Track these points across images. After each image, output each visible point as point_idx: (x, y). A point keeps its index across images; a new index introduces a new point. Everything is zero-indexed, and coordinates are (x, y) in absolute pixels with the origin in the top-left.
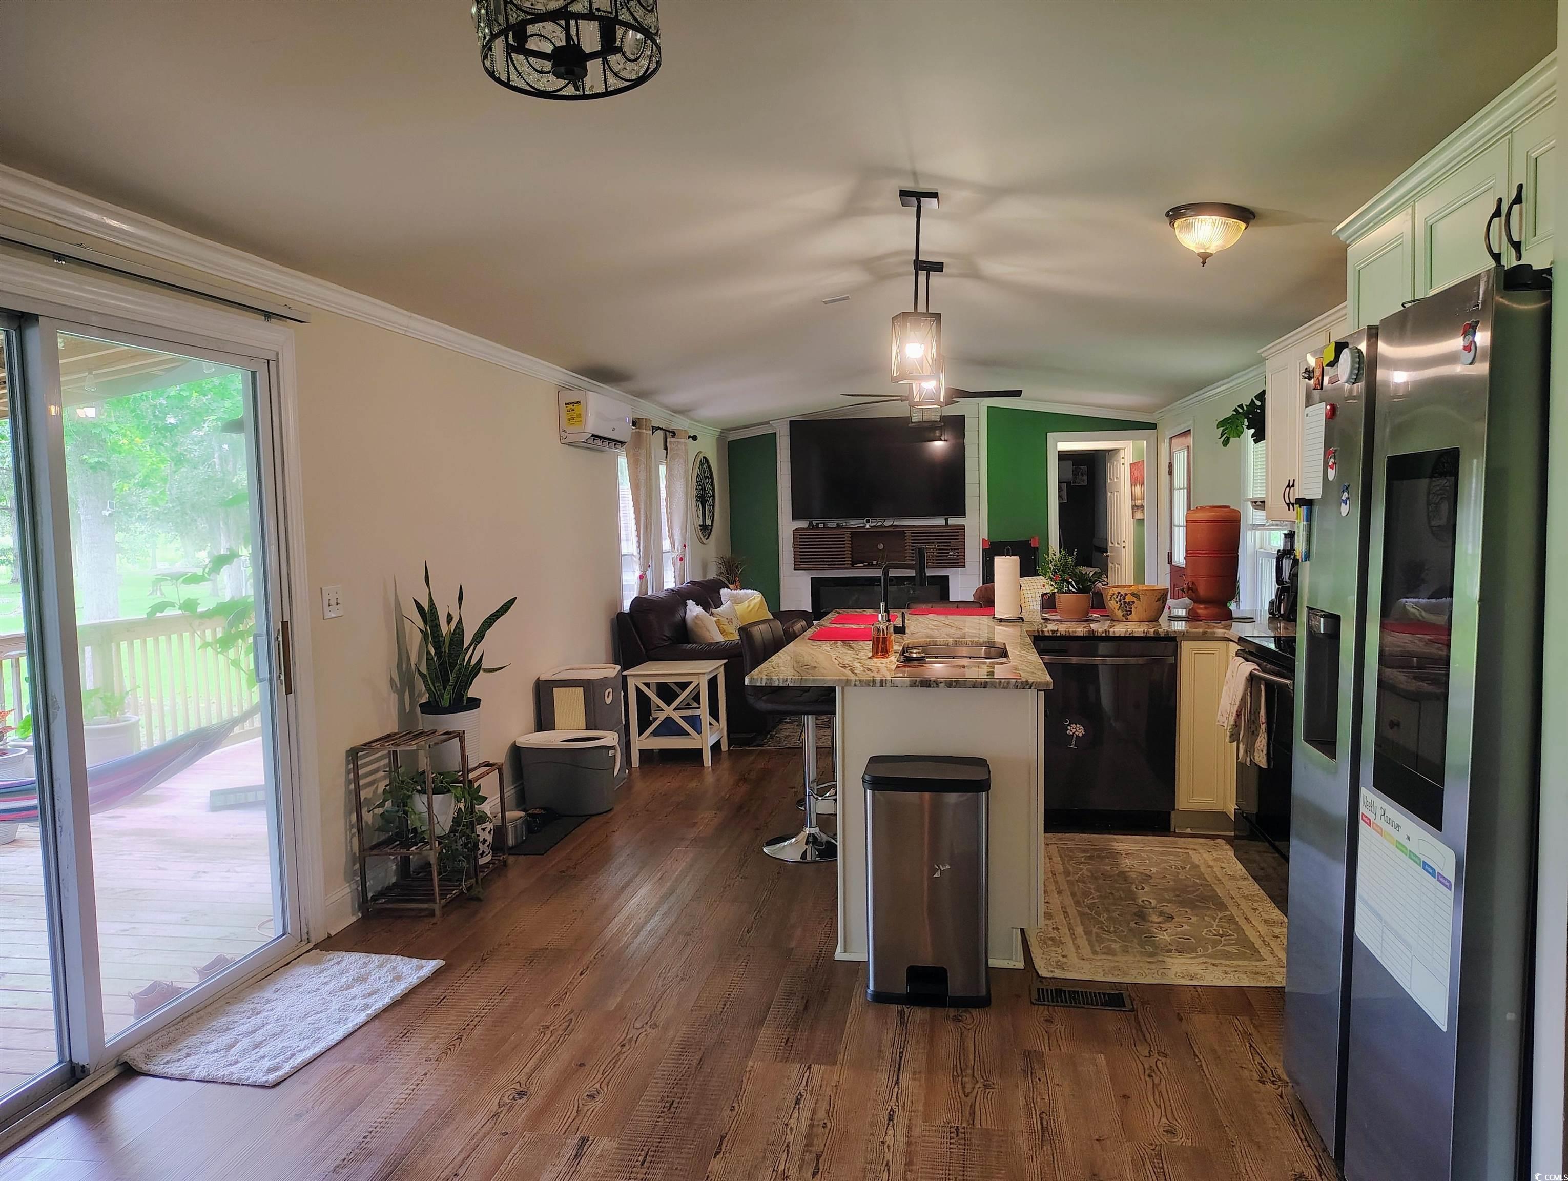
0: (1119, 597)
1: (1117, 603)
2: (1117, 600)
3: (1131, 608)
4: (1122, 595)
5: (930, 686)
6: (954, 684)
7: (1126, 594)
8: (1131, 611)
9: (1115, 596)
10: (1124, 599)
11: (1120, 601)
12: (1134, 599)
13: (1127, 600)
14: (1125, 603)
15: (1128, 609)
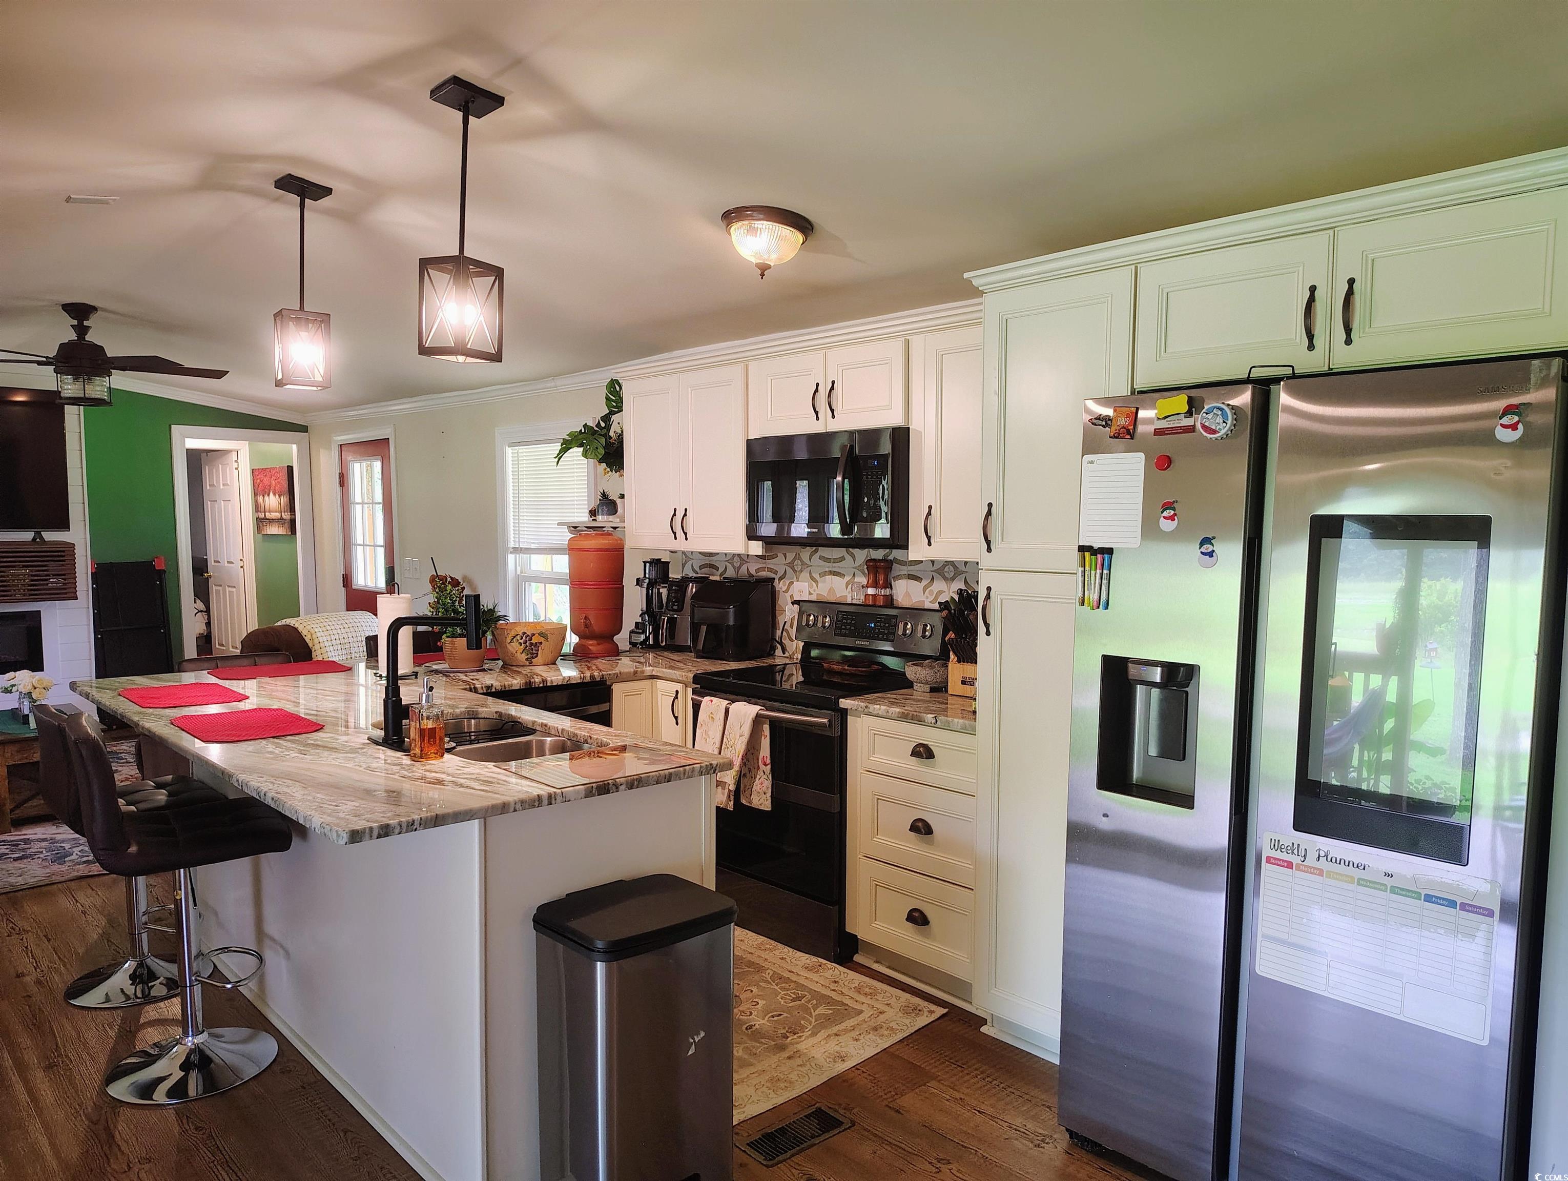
0: (524, 638)
1: (521, 645)
2: (522, 641)
3: (538, 650)
4: (528, 636)
5: (608, 792)
6: (636, 783)
7: (534, 635)
8: (537, 654)
9: (518, 637)
10: (531, 639)
11: (525, 642)
12: (542, 640)
13: (533, 641)
14: (532, 644)
15: (534, 652)
